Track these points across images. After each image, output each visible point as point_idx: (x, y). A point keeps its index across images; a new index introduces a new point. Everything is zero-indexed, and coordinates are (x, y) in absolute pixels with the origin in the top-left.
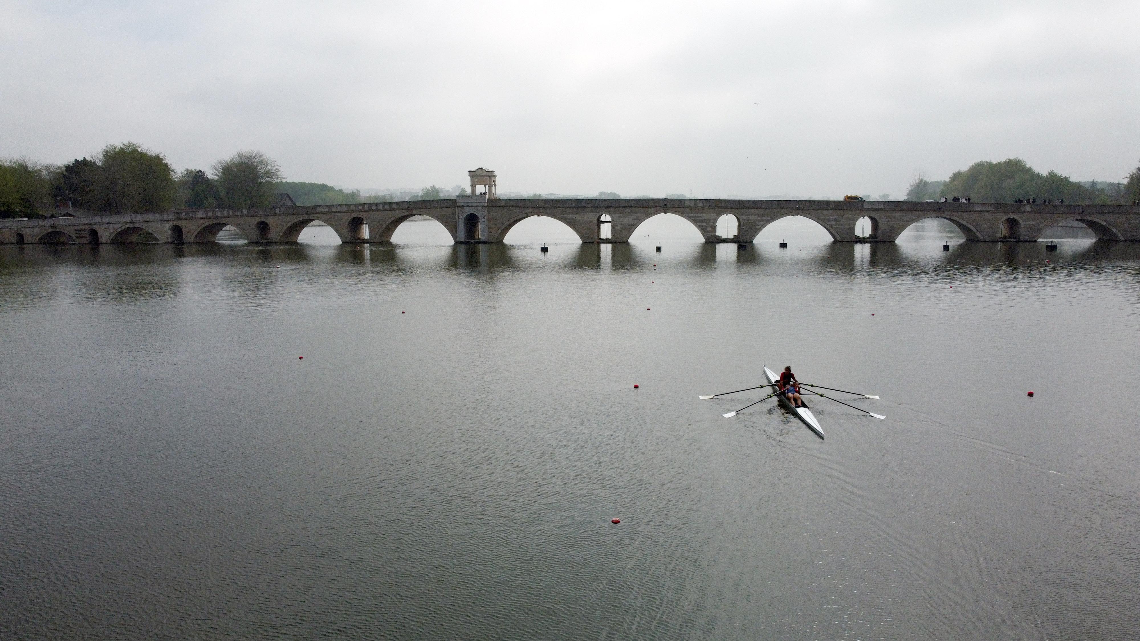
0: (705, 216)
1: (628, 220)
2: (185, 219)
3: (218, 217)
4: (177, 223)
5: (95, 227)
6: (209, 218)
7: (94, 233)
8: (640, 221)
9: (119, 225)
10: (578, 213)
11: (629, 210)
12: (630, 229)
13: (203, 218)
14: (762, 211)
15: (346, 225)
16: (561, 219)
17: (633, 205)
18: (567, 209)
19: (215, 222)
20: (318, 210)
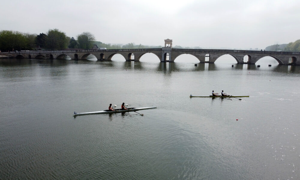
0: (240, 55)
1: (215, 56)
2: (79, 52)
3: (89, 52)
4: (76, 53)
5: (52, 54)
6: (86, 52)
7: (51, 56)
8: (219, 56)
9: (59, 54)
10: (200, 53)
11: (216, 53)
12: (215, 59)
13: (84, 52)
14: (258, 54)
15: (128, 55)
16: (194, 55)
17: (217, 51)
18: (196, 52)
19: (88, 53)
20: (119, 51)
